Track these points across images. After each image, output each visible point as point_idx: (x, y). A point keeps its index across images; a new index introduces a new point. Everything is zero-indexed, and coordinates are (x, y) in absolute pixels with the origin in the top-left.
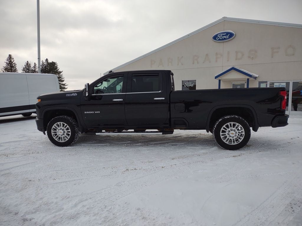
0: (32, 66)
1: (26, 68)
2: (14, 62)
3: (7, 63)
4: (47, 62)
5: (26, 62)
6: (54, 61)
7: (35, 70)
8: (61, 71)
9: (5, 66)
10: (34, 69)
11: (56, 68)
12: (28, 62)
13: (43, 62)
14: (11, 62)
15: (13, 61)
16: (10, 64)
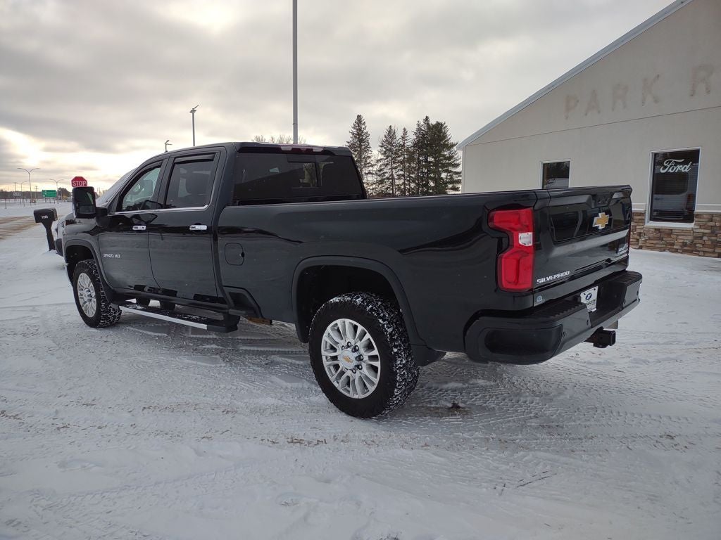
0: (399, 135)
1: (387, 140)
2: (365, 131)
3: (353, 134)
4: (428, 124)
5: (388, 128)
6: (440, 121)
7: (404, 143)
8: (455, 142)
9: (350, 139)
10: (402, 143)
11: (444, 136)
12: (390, 127)
13: (419, 125)
14: (360, 130)
15: (365, 129)
16: (358, 134)
